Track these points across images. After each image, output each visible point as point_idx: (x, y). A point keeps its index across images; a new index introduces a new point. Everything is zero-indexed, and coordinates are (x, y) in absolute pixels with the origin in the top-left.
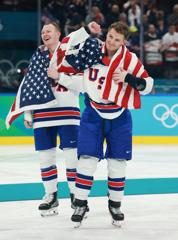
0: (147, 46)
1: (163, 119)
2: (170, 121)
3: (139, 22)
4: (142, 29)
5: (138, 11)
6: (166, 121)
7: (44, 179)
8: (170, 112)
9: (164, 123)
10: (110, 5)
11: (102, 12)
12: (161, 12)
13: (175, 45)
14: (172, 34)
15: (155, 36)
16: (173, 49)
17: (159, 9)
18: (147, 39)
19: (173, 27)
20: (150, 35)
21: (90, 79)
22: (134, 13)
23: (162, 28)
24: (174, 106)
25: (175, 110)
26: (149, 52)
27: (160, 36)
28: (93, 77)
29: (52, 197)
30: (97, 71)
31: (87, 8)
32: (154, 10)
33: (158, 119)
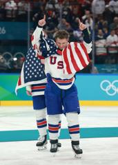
0: (97, 43)
1: (107, 90)
2: (111, 91)
3: (92, 28)
4: (94, 32)
5: (92, 21)
6: (109, 91)
7: (38, 127)
8: (111, 86)
9: (107, 93)
10: (73, 18)
11: (68, 22)
12: (106, 22)
13: (115, 43)
14: (113, 36)
15: (102, 37)
16: (114, 45)
17: (105, 20)
18: (97, 39)
19: (114, 31)
20: (99, 36)
21: (51, 63)
22: (89, 22)
23: (106, 32)
24: (114, 82)
25: (114, 84)
26: (98, 47)
27: (105, 37)
28: (53, 61)
29: (44, 138)
30: (55, 58)
31: (59, 19)
32: (102, 21)
33: (104, 90)
